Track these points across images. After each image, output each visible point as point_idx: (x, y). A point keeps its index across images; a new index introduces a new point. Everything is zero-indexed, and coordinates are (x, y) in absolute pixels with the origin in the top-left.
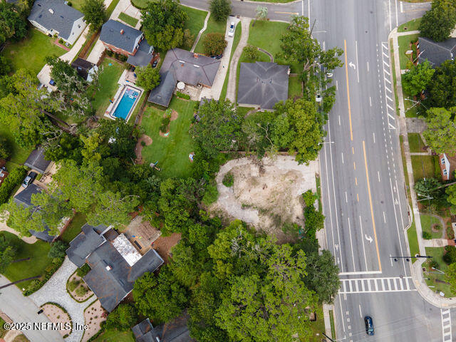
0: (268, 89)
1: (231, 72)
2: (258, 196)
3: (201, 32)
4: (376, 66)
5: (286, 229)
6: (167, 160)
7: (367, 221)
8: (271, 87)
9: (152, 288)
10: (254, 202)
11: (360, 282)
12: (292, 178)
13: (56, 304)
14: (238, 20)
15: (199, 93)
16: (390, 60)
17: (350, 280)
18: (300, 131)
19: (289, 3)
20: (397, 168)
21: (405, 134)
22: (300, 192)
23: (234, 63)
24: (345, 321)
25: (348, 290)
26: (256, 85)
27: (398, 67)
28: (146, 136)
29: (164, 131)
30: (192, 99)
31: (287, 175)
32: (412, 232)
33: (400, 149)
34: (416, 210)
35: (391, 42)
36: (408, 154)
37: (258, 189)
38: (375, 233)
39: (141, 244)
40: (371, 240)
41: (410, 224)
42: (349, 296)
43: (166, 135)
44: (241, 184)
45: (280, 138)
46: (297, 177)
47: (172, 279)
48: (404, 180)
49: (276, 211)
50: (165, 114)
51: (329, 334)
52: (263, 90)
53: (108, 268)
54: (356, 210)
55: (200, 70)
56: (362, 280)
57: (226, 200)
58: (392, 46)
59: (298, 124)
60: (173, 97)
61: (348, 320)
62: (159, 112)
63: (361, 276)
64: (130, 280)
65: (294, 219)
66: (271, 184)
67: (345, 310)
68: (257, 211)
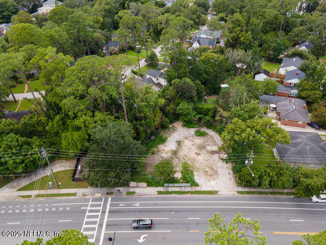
0: (298, 143)
2: (189, 150)
10: (183, 147)
11: (95, 223)
12: (209, 173)
17: (99, 214)
25: (90, 211)
31: (212, 169)
37: (195, 150)
40: (141, 240)
42: (85, 211)
44: (199, 140)
46: (211, 176)
49: (175, 161)
55: (292, 109)
56: (97, 226)
57: (184, 133)
61: (61, 209)
66: (201, 158)
67: (71, 207)
68: (175, 149)
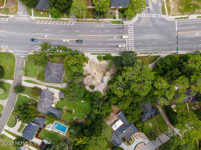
0: (57, 71)
1: (47, 85)
2: (98, 76)
3: (28, 97)
4: (47, 27)
5: (111, 67)
6: (84, 110)
7: (109, 37)
8: (56, 70)
9: (131, 116)
10: (101, 78)
11: (130, 43)
12: (92, 63)
13: (135, 148)
14: (23, 81)
15: (56, 98)
16: (45, 21)
17: (129, 46)
18: (78, 62)
20: (89, 24)
21: (76, 19)
22: (97, 61)
23: (44, 84)
24: (142, 49)
25: (132, 47)
26: (55, 76)
27: (48, 18)
28: (74, 119)
29: (72, 112)
30: (59, 101)
31: (91, 65)
32: (113, 22)
33: (82, 22)
34: (105, 20)
35: (36, 19)
36: (84, 19)
37: (96, 76)
38: (113, 35)
39: (115, 120)
40: (116, 37)
41: (110, 22)
42: (134, 47)
43: (73, 111)
44: (94, 83)
45: (80, 70)
46: (92, 62)
47: (128, 109)
48: (94, 22)
49: (104, 70)
50: (65, 111)
51: (147, 55)
52: (57, 73)
53: (124, 131)
54: (105, 41)
55: (47, 98)
56: (129, 42)
57: (100, 88)
58: (38, 19)
59: (75, 63)
60: (57, 108)
61: (142, 48)
62: (64, 114)
63: (128, 42)
64: (128, 123)
65: (107, 64)
66: (94, 71)
67: (139, 49)
68: (104, 77)
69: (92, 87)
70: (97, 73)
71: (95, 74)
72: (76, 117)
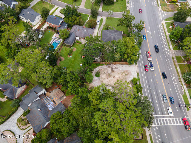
1: (99, 34)
2: (111, 81)
3: (87, 21)
4: (158, 32)
7: (163, 91)
8: (115, 37)
10: (109, 83)
11: (163, 120)
12: (126, 74)
14: (101, 17)
15: (85, 41)
16: (163, 30)
17: (158, 119)
19: (121, 12)
20: (173, 69)
21: (174, 56)
22: (130, 79)
23: (100, 31)
25: (158, 124)
26: (109, 37)
27: (167, 32)
28: (62, 57)
29: (70, 55)
30: (82, 44)
31: (124, 72)
32: (185, 96)
33: (173, 62)
34: (185, 87)
35: (163, 24)
36: (177, 64)
37: (111, 78)
38: (167, 97)
41: (183, 93)
42: (159, 127)
43: (71, 57)
44: (103, 76)
46: (128, 73)
48: (177, 75)
50: (70, 49)
52: (112, 38)
53: (39, 109)
54: (157, 87)
55: (86, 32)
57: (97, 83)
58: (163, 26)
62: (68, 48)
63: (164, 117)
64: (49, 116)
67: (158, 134)
68: (111, 87)
69: (98, 74)
70: (115, 79)
71: (114, 77)
72: (64, 59)
